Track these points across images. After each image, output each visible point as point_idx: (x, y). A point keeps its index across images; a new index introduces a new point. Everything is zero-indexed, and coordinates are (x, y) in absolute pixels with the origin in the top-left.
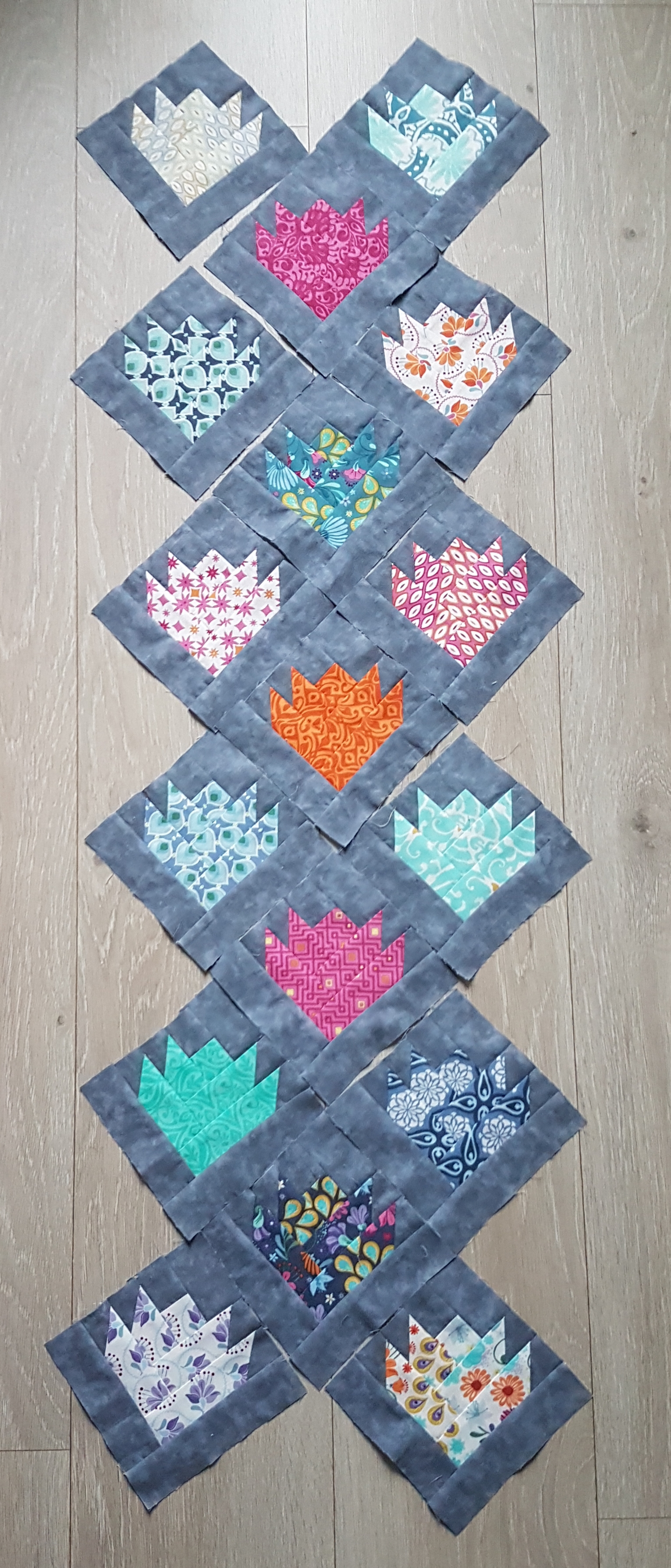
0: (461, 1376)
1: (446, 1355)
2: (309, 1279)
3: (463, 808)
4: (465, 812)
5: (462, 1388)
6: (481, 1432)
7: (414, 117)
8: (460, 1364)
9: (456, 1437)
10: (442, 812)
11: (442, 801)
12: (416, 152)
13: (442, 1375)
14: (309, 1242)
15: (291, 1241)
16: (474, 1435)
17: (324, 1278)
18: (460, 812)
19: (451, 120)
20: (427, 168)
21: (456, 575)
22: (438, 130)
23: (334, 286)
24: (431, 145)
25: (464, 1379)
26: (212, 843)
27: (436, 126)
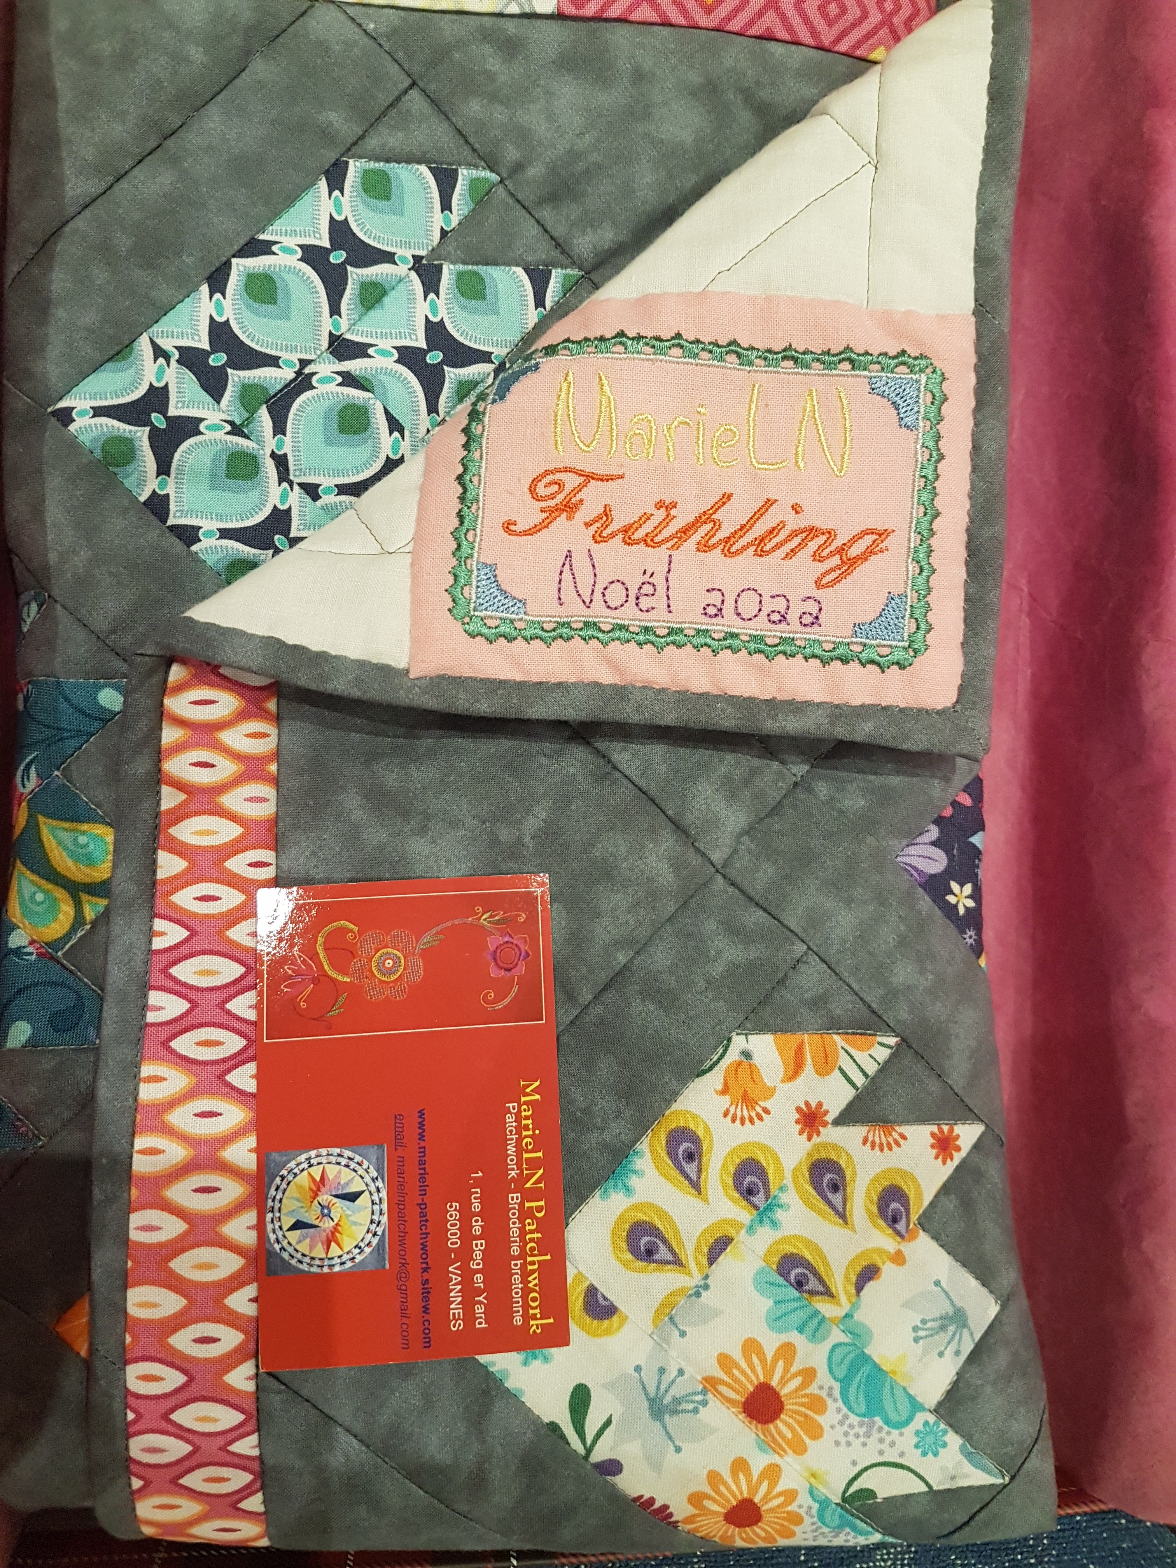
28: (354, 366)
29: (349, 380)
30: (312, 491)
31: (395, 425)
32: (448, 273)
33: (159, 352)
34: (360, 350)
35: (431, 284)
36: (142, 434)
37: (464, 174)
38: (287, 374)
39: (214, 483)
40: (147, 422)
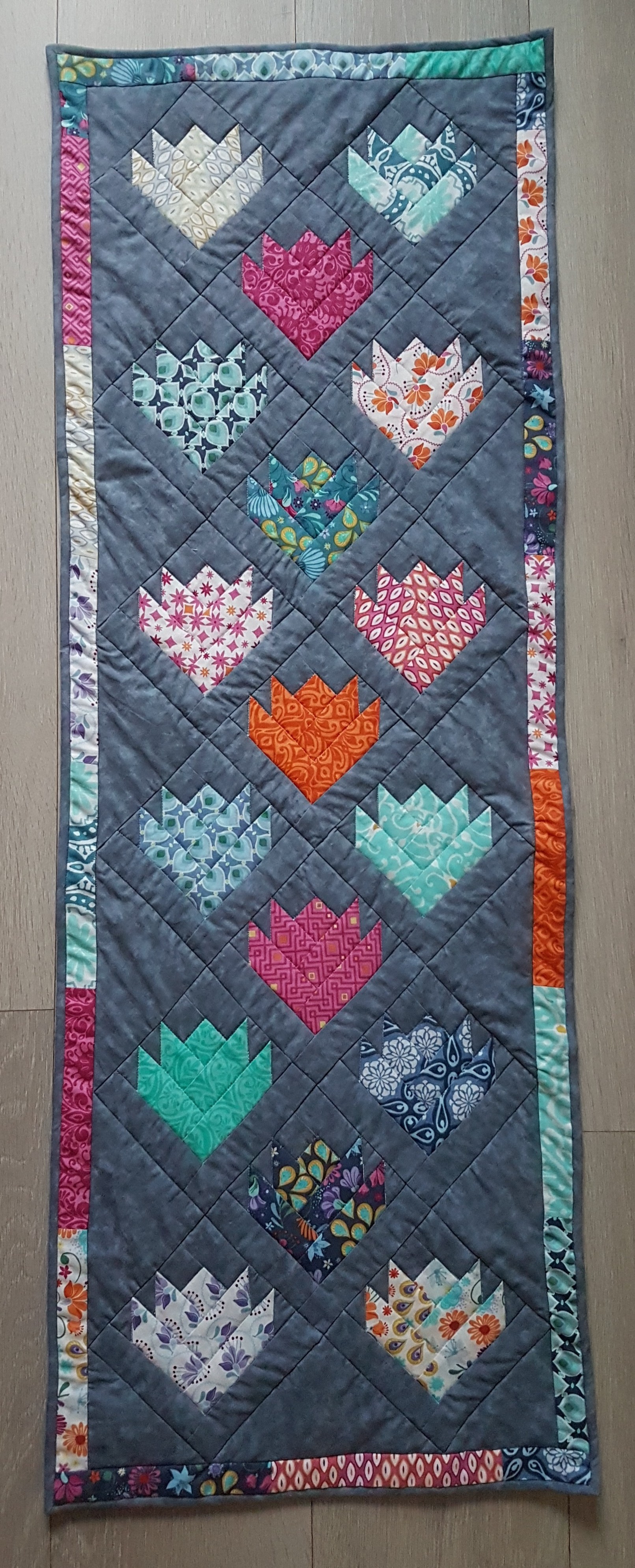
0: (440, 1317)
1: (425, 1298)
2: (306, 1245)
3: (421, 804)
4: (424, 808)
5: (441, 1329)
6: (459, 1369)
7: (396, 159)
8: (438, 1306)
9: (435, 1376)
10: (401, 807)
11: (401, 797)
12: (395, 194)
13: (421, 1317)
14: (305, 1207)
15: (287, 1208)
16: (452, 1372)
17: (321, 1243)
18: (419, 808)
19: (432, 163)
20: (405, 213)
21: (418, 600)
22: (420, 173)
23: (319, 323)
24: (412, 188)
25: (442, 1320)
26: (208, 849)
27: (417, 168)
28: (185, 400)
29: (189, 402)
30: (217, 412)
31: (199, 390)
32: (159, 376)
33: (187, 448)
34: (181, 399)
35: (164, 380)
36: (208, 452)
37: (135, 372)
38: (189, 417)
39: (218, 435)
40: (204, 451)
